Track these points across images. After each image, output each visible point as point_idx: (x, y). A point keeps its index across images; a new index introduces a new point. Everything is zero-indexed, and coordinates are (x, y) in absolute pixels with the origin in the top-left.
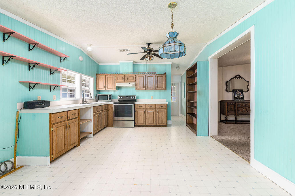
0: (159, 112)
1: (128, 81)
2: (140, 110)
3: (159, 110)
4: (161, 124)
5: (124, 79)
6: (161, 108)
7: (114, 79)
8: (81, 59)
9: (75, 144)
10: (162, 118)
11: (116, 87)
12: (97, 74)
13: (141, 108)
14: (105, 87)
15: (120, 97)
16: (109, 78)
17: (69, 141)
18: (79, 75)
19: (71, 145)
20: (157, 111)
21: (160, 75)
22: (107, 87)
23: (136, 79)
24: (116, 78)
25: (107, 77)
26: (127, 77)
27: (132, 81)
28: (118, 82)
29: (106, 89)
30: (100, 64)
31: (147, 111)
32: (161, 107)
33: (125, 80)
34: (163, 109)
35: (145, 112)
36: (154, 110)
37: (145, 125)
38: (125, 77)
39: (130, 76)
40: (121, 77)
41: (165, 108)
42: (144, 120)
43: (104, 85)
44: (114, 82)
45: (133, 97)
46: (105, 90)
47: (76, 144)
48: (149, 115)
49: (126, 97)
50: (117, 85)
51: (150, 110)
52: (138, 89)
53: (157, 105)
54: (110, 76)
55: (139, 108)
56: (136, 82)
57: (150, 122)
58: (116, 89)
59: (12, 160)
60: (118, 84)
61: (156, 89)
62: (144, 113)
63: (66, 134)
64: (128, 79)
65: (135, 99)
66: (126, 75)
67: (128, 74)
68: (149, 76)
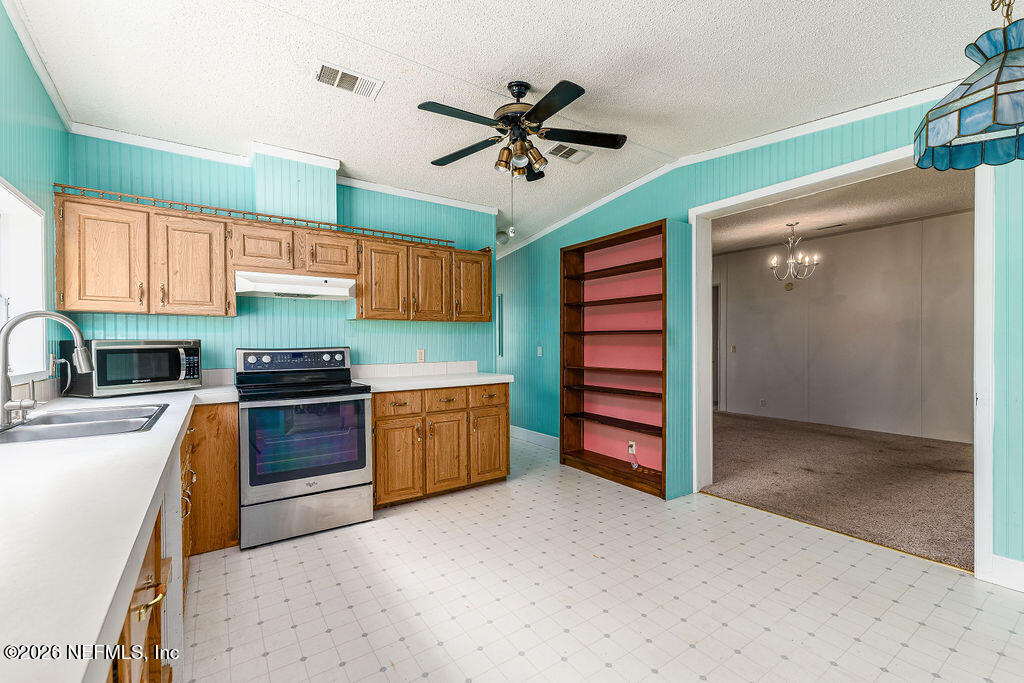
0: (482, 421)
1: (314, 267)
2: (398, 423)
3: (479, 413)
4: (489, 476)
5: (292, 252)
7: (218, 249)
10: (490, 450)
13: (402, 411)
14: (146, 293)
15: (251, 360)
16: (177, 238)
21: (468, 257)
22: (166, 295)
23: (359, 261)
24: (235, 244)
25: (159, 224)
26: (305, 243)
27: (340, 269)
28: (246, 268)
29: (157, 306)
30: (76, 129)
31: (430, 421)
32: (490, 396)
33: (293, 260)
35: (422, 433)
36: (459, 416)
37: (420, 494)
38: (298, 243)
39: (326, 241)
40: (272, 240)
42: (418, 472)
43: (140, 278)
44: (218, 263)
45: (338, 357)
46: (144, 309)
49: (295, 355)
50: (242, 287)
51: (444, 418)
52: (373, 312)
53: (470, 390)
54: (188, 224)
56: (361, 276)
57: (441, 475)
58: (233, 312)
60: (245, 282)
62: (416, 435)
64: (314, 255)
65: (347, 365)
66: (298, 232)
67: (315, 228)
68: (426, 252)
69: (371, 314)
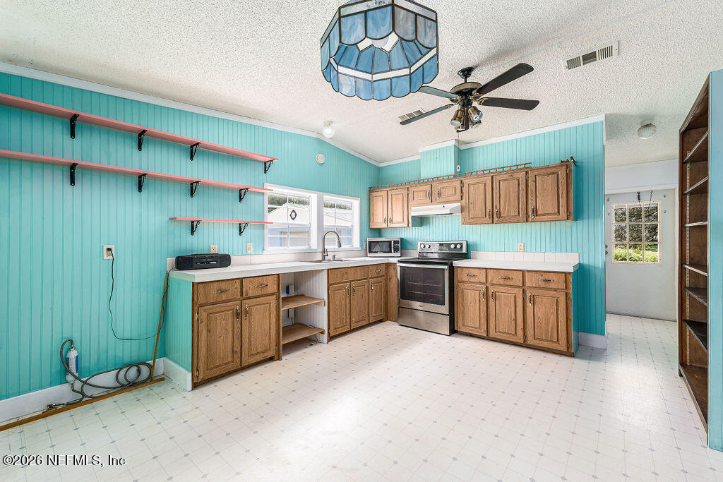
0: (538, 299)
1: (441, 200)
2: (470, 286)
3: (535, 292)
4: (545, 344)
5: (431, 194)
6: (543, 284)
7: (405, 199)
8: (321, 158)
9: (266, 354)
10: (547, 323)
11: (410, 220)
12: (371, 190)
13: (472, 279)
14: (386, 221)
15: (422, 246)
16: (395, 197)
17: (245, 346)
18: (316, 195)
19: (251, 355)
20: (528, 294)
21: (543, 171)
22: (392, 220)
23: (462, 192)
24: (411, 196)
25: (390, 193)
26: (437, 187)
27: (452, 198)
28: (415, 206)
29: (389, 225)
30: (381, 165)
31: (491, 290)
32: (546, 281)
33: (431, 198)
34: (555, 290)
35: (486, 295)
36: (515, 291)
37: (485, 335)
38: (433, 189)
39: (445, 185)
40: (423, 191)
41: (562, 286)
42: (484, 320)
43: (385, 216)
44: (406, 205)
45: (458, 246)
46: (386, 226)
47: (270, 354)
48: (500, 306)
49: (441, 245)
50: (413, 214)
51: (503, 289)
52: (470, 220)
53: (526, 274)
54: (397, 192)
55: (466, 279)
56: (463, 200)
57: (501, 328)
58: (410, 225)
59: (151, 362)
60: (417, 211)
61: (530, 219)
62: (481, 295)
63: (237, 330)
64: (440, 194)
65: (464, 251)
66: (434, 184)
67: (441, 179)
68: (506, 177)
69: (468, 221)
